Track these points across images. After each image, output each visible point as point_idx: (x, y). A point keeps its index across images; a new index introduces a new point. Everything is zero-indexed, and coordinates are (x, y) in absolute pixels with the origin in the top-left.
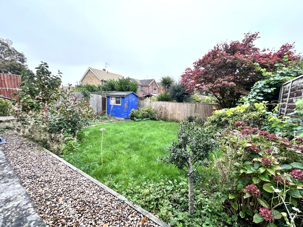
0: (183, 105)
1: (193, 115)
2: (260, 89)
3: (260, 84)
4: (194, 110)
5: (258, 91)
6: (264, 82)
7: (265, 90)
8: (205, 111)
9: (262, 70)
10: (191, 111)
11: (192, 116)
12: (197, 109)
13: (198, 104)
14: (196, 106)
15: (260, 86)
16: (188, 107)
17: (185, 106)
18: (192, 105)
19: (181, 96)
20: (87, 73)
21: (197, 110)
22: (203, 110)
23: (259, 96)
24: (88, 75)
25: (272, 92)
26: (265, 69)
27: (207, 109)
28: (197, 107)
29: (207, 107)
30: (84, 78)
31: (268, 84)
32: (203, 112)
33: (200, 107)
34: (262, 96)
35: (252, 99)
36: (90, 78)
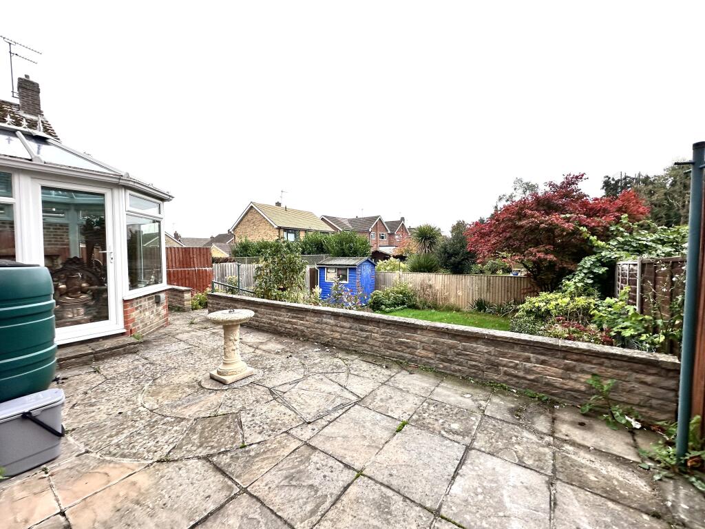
0: (463, 280)
1: (486, 297)
2: (589, 268)
3: (588, 261)
4: (486, 288)
5: (585, 271)
6: (593, 258)
7: (596, 270)
8: (506, 290)
9: (591, 238)
10: (480, 289)
11: (482, 297)
12: (491, 286)
13: (492, 278)
14: (489, 281)
15: (588, 265)
16: (474, 282)
17: (468, 281)
18: (481, 279)
19: (460, 263)
20: (246, 214)
21: (491, 289)
22: (503, 288)
23: (589, 278)
24: (249, 217)
25: (603, 273)
26: (595, 237)
27: (509, 284)
28: (492, 281)
29: (509, 282)
30: (239, 224)
31: (599, 261)
32: (503, 292)
33: (497, 283)
34: (592, 279)
35: (578, 282)
36: (254, 222)
